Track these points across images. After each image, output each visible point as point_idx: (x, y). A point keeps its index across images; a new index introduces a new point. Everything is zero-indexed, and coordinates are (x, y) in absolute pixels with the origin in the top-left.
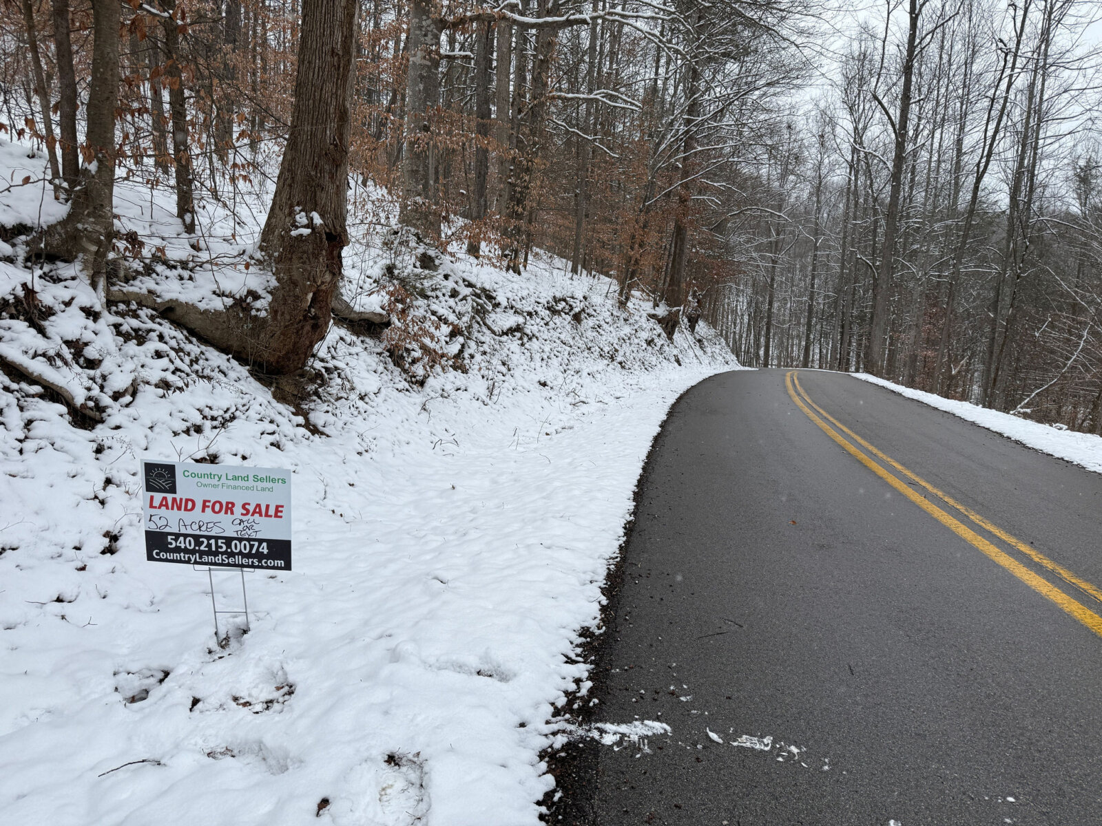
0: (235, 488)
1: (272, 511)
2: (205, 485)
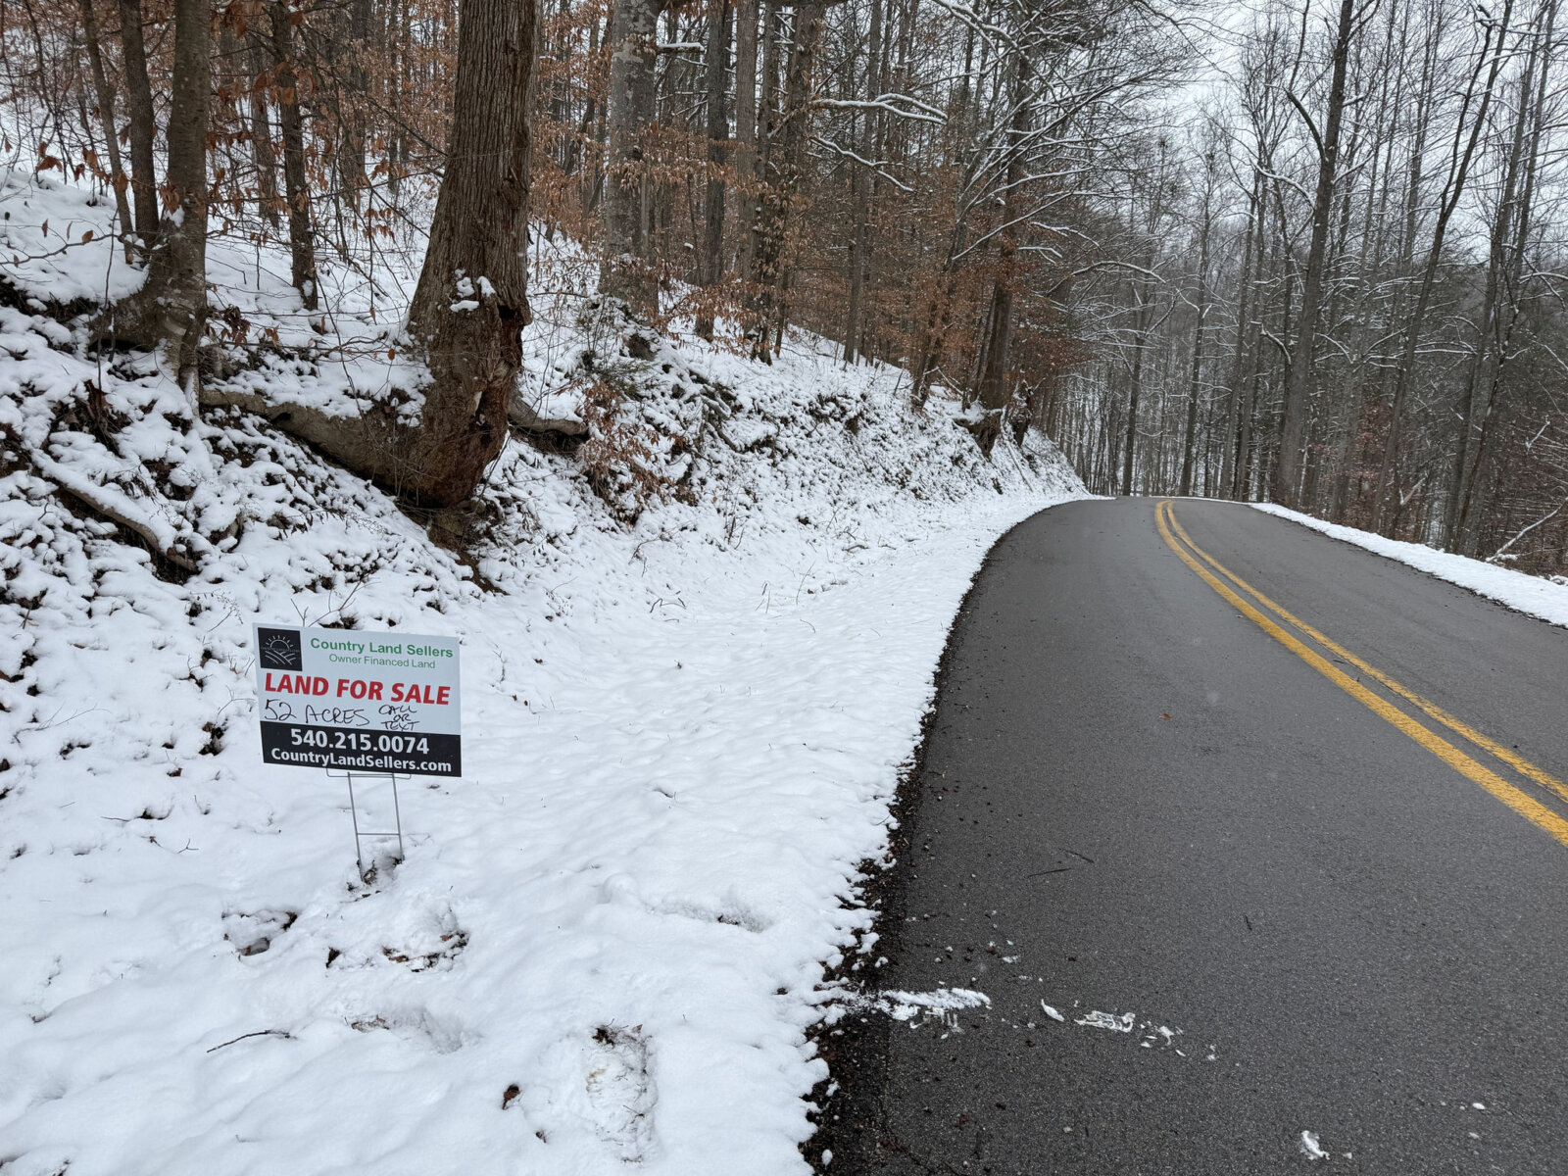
0: (383, 662)
1: (433, 696)
2: (341, 659)
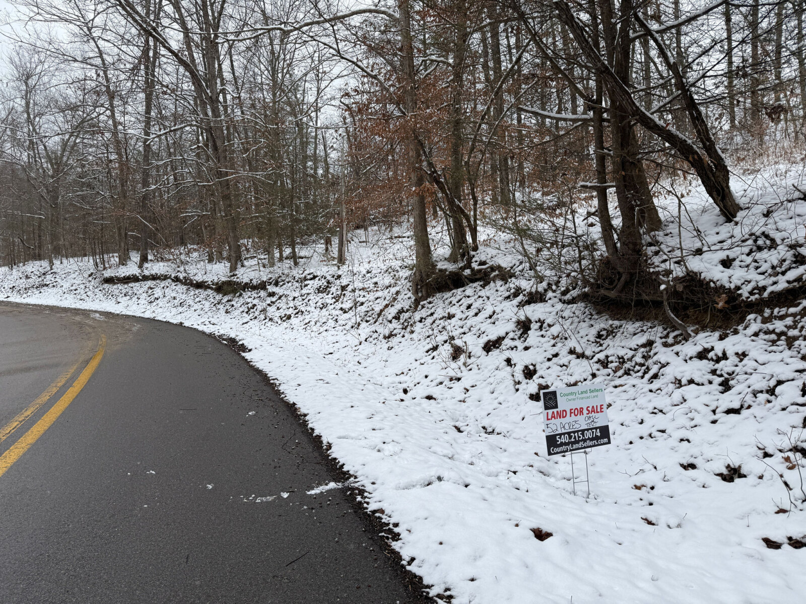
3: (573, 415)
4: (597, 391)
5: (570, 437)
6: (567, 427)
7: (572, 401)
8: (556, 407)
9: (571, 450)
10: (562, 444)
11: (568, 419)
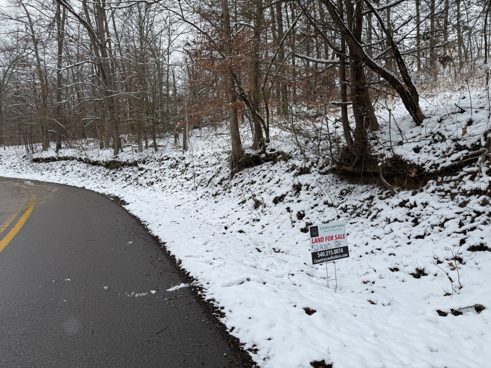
3: (327, 240)
4: (342, 226)
5: (326, 254)
6: (324, 247)
7: (327, 232)
8: (318, 235)
9: (326, 261)
10: (321, 258)
11: (325, 243)
